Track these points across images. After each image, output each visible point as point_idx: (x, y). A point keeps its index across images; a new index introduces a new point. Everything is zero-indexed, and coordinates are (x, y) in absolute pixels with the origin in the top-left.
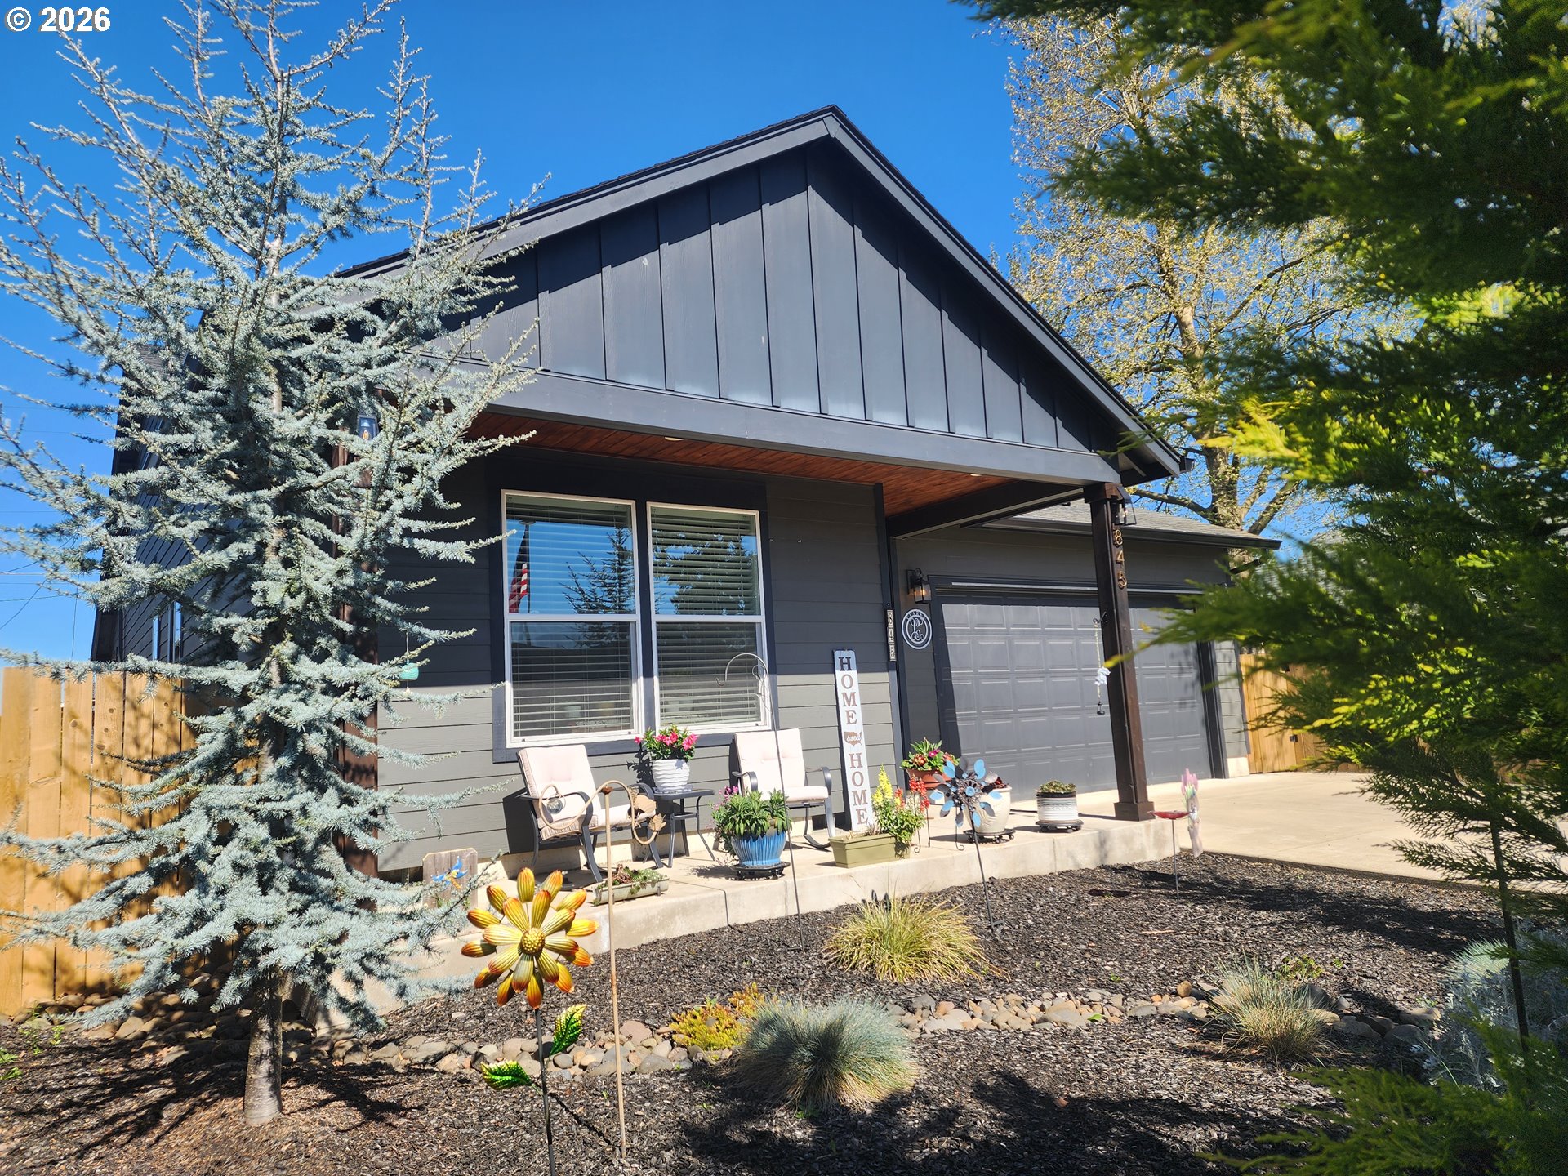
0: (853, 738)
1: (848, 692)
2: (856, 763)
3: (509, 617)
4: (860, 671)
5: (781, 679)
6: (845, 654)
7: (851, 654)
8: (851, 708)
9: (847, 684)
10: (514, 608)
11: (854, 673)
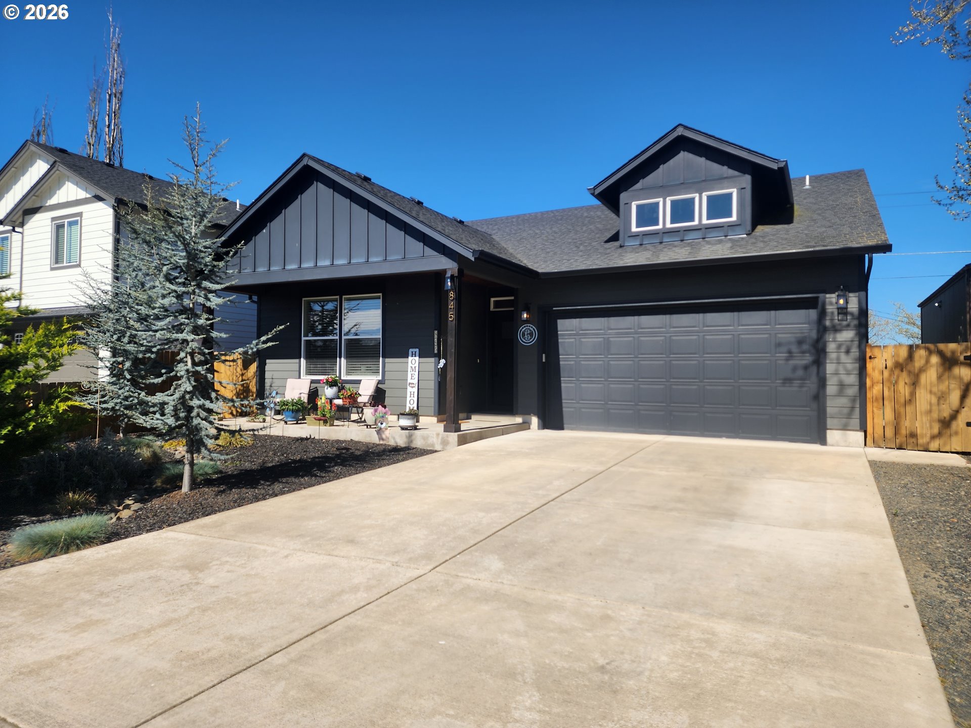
0: (412, 385)
1: (413, 366)
2: (412, 396)
3: (303, 339)
4: (420, 357)
5: (387, 360)
6: (414, 350)
7: (417, 350)
8: (414, 373)
9: (414, 363)
10: (306, 335)
11: (417, 358)
